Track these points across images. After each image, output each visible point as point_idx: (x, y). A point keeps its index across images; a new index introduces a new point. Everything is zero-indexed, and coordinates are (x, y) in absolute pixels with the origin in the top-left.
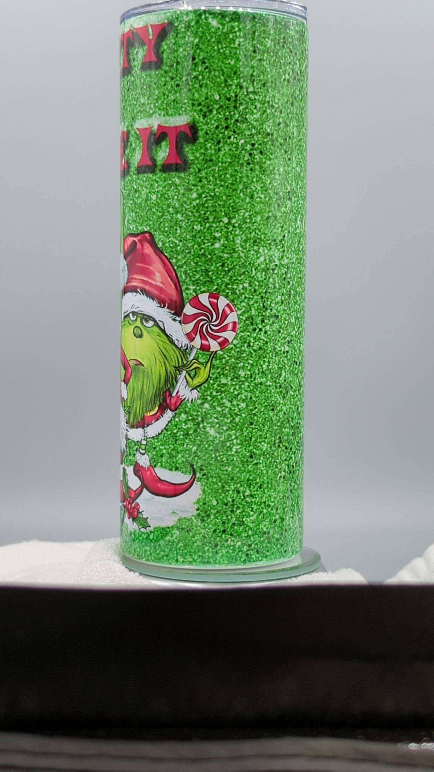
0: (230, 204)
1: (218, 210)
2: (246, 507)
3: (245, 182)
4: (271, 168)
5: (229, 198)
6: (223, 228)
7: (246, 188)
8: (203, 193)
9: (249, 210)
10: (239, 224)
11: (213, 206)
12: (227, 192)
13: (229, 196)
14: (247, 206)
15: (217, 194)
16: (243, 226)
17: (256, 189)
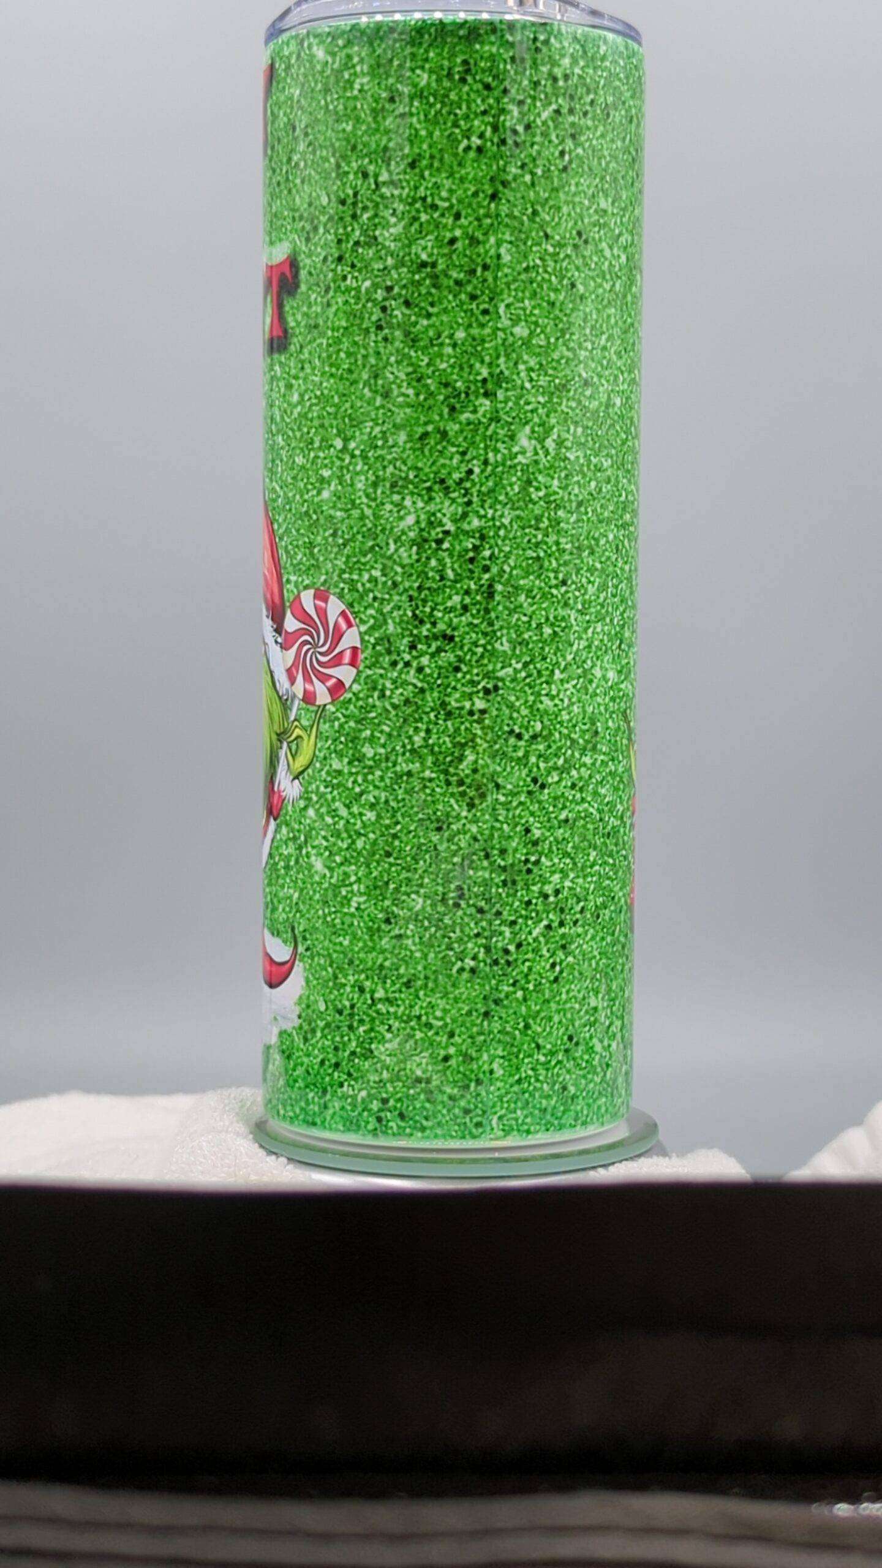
0: (346, 410)
1: (327, 423)
2: (377, 1023)
3: (372, 366)
4: (431, 333)
5: (344, 399)
6: (335, 459)
7: (376, 377)
8: (306, 391)
9: (380, 421)
10: (362, 451)
11: (319, 417)
12: (341, 387)
13: (344, 395)
14: (376, 415)
15: (326, 392)
16: (370, 454)
17: (397, 377)
